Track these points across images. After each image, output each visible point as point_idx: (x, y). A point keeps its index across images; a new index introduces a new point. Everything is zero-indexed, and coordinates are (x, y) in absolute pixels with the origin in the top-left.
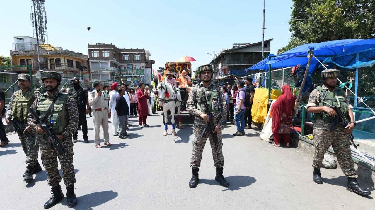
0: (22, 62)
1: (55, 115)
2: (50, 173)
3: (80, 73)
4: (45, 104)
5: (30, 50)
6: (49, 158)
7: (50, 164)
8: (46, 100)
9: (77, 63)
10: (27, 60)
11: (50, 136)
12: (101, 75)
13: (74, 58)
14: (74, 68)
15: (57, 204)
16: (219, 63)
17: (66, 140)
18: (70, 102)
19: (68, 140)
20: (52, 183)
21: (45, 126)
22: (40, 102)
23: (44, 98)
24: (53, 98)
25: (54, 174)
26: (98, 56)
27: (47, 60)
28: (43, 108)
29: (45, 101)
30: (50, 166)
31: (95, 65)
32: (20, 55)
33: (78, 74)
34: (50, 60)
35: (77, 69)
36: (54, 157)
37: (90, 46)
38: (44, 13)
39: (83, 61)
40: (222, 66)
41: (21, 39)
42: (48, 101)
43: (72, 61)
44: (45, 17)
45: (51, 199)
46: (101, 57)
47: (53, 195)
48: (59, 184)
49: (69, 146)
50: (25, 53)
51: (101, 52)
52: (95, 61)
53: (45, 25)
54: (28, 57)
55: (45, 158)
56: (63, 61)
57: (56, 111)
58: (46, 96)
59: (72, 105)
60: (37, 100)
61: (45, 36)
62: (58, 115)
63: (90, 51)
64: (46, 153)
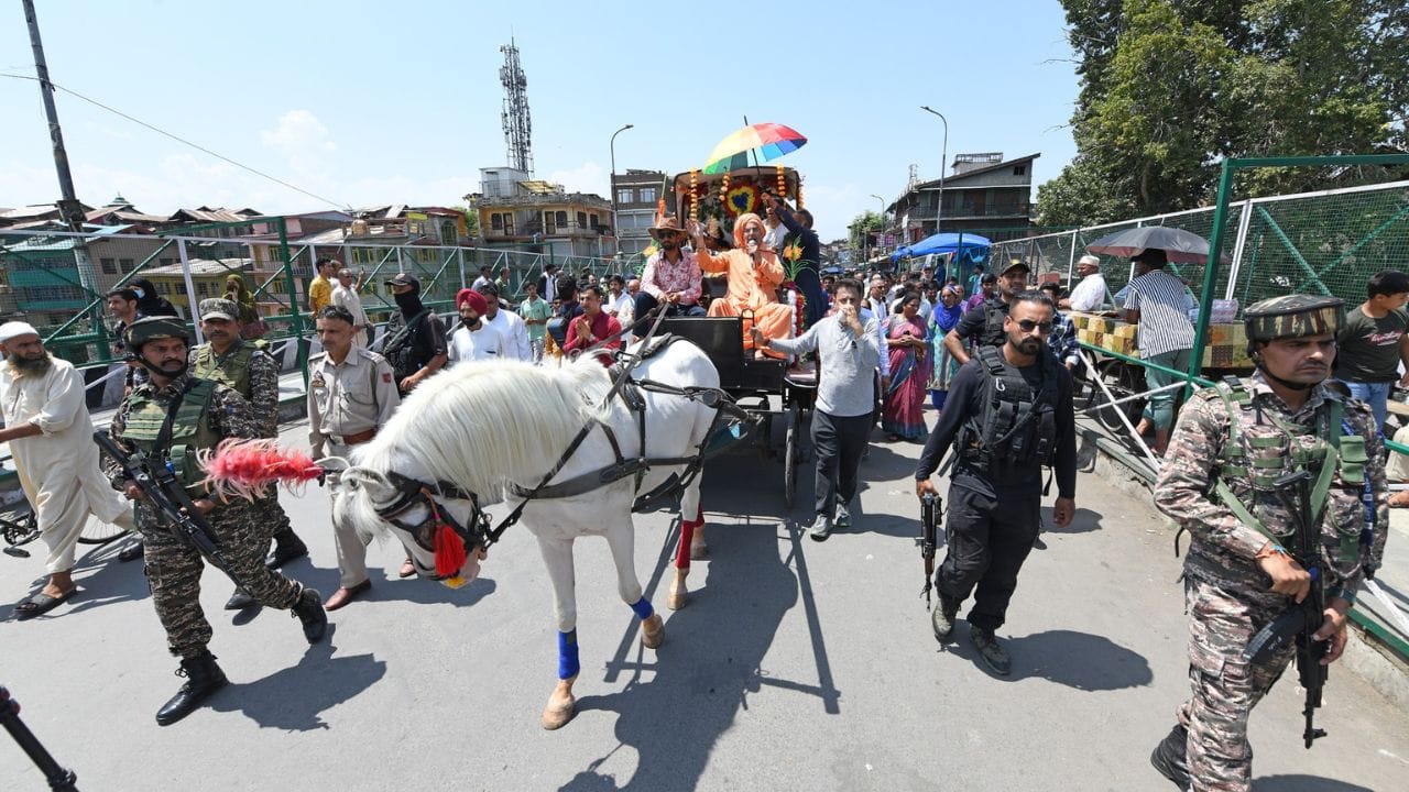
0: (496, 217)
1: (176, 451)
2: (171, 613)
3: (600, 239)
4: (145, 417)
5: (509, 195)
6: (171, 570)
7: (173, 587)
8: (148, 406)
9: (594, 218)
10: (505, 215)
11: (167, 506)
12: (636, 244)
13: (588, 210)
14: (589, 231)
15: (198, 707)
16: (905, 214)
17: (223, 519)
18: (223, 407)
19: (231, 519)
20: (182, 649)
21: (146, 478)
22: (131, 410)
23: (141, 399)
24: (168, 398)
25: (185, 620)
26: (632, 200)
27: (539, 214)
28: (141, 431)
29: (144, 407)
30: (174, 593)
31: (626, 221)
32: (493, 207)
33: (594, 242)
34: (546, 214)
35: (594, 232)
36: (185, 564)
37: (614, 178)
38: (526, 110)
39: (602, 213)
40: (909, 223)
41: (492, 173)
42: (155, 406)
43: (585, 215)
44: (528, 119)
45: (181, 693)
46: (637, 203)
47: (187, 679)
48: (205, 648)
49: (236, 534)
50: (502, 201)
51: (636, 190)
52: (625, 211)
53: (529, 136)
54: (507, 209)
55: (159, 569)
56: (571, 216)
57: (179, 438)
58: (146, 393)
59: (231, 413)
60: (126, 406)
61: (529, 161)
62: (187, 448)
63: (615, 190)
64: (161, 554)
